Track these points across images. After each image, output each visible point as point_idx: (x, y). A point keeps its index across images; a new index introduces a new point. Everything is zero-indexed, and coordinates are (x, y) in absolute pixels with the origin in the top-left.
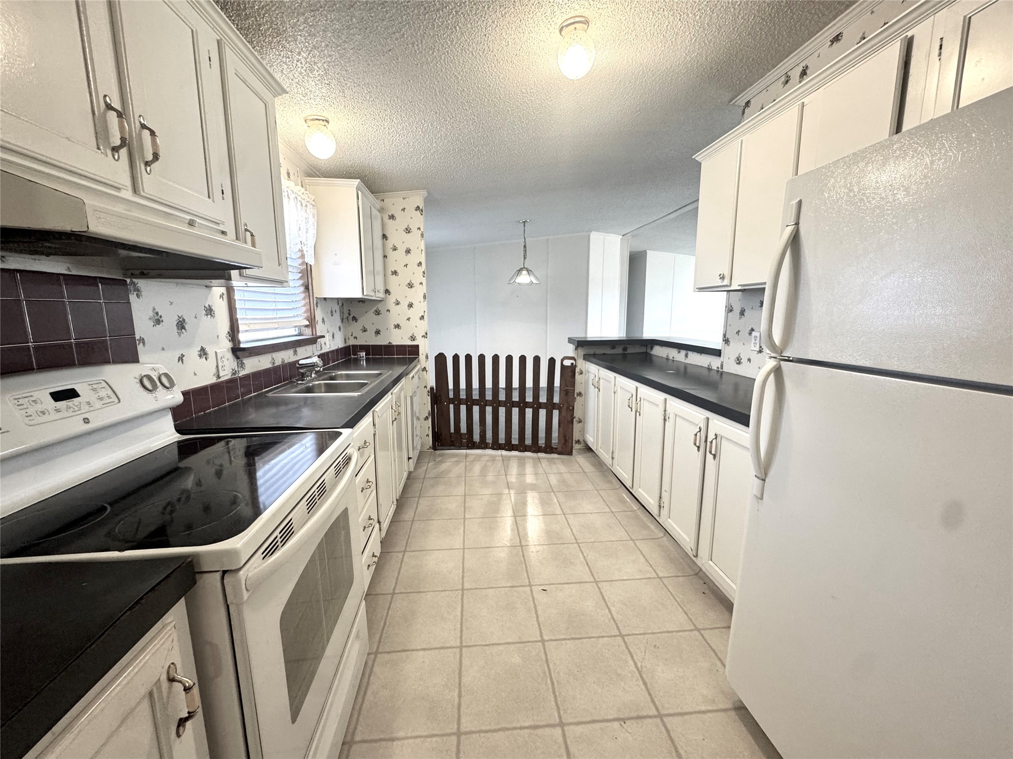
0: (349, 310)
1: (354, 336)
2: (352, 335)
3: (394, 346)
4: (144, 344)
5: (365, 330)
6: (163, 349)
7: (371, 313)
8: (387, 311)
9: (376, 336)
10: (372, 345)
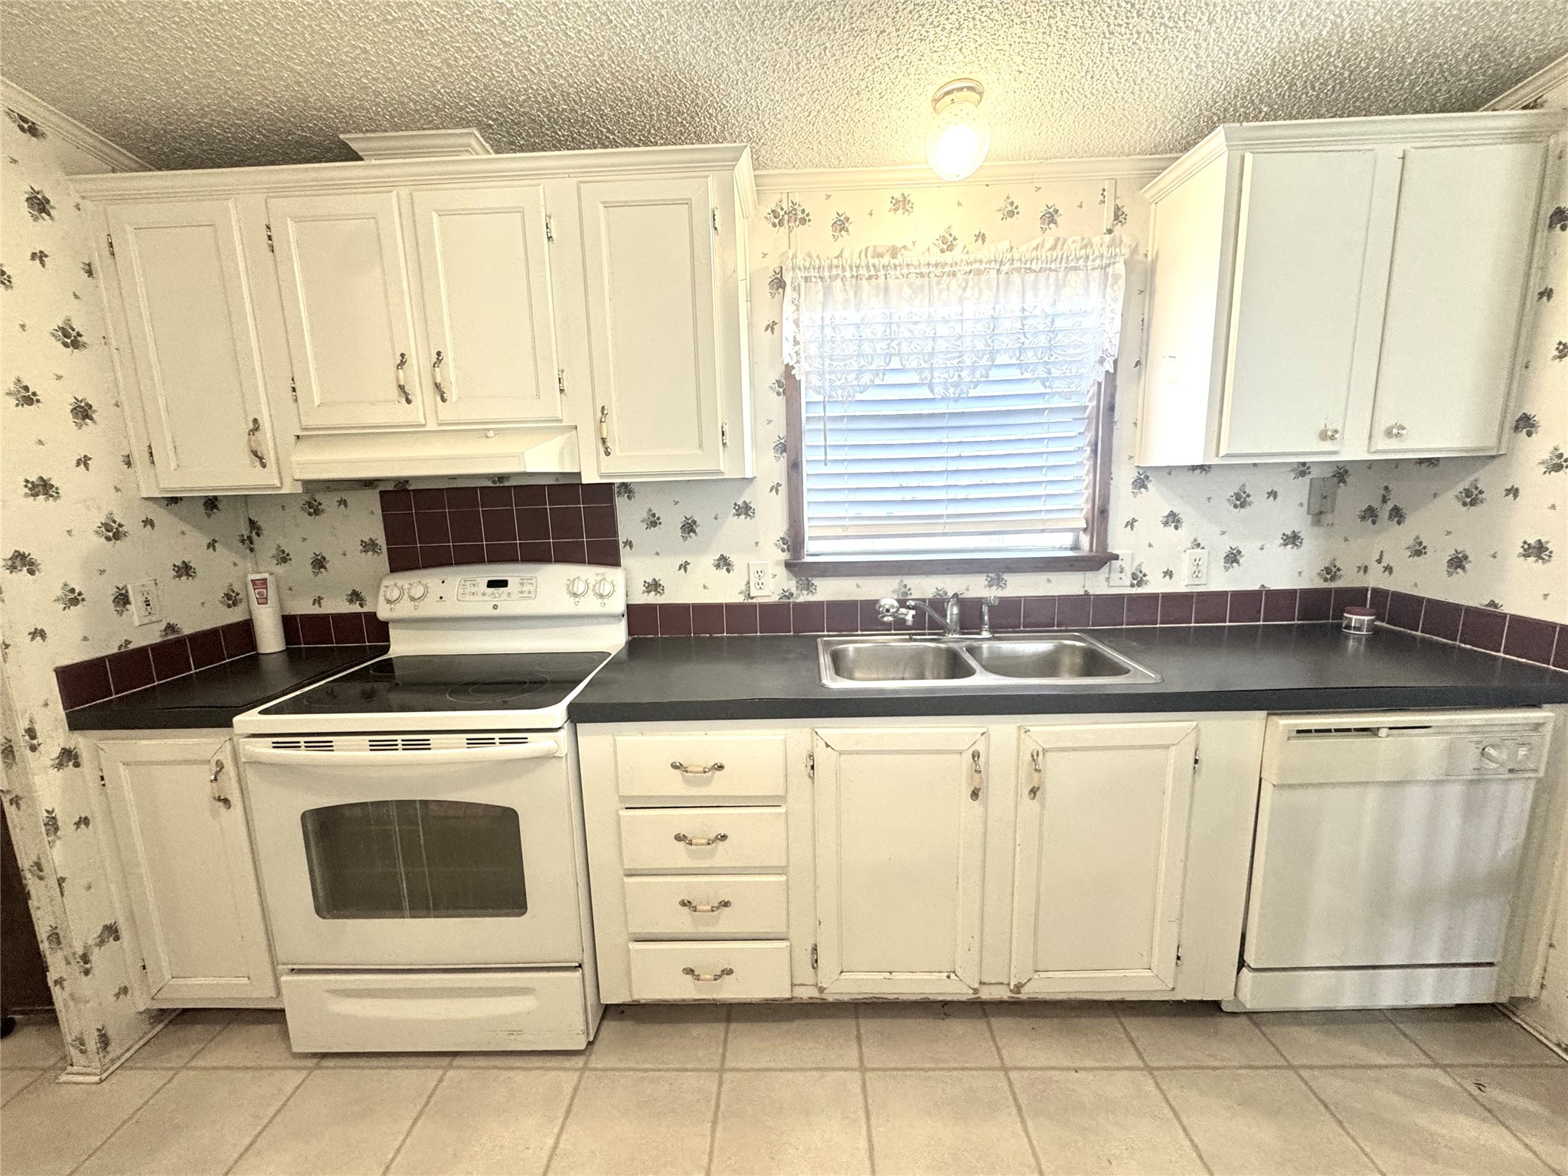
0: (1386, 488)
1: (1384, 563)
2: (1379, 561)
3: (1505, 615)
4: (631, 547)
5: (1419, 551)
6: (657, 554)
7: (1449, 499)
8: (1508, 491)
9: (1450, 574)
10: (1429, 601)
